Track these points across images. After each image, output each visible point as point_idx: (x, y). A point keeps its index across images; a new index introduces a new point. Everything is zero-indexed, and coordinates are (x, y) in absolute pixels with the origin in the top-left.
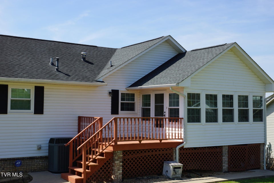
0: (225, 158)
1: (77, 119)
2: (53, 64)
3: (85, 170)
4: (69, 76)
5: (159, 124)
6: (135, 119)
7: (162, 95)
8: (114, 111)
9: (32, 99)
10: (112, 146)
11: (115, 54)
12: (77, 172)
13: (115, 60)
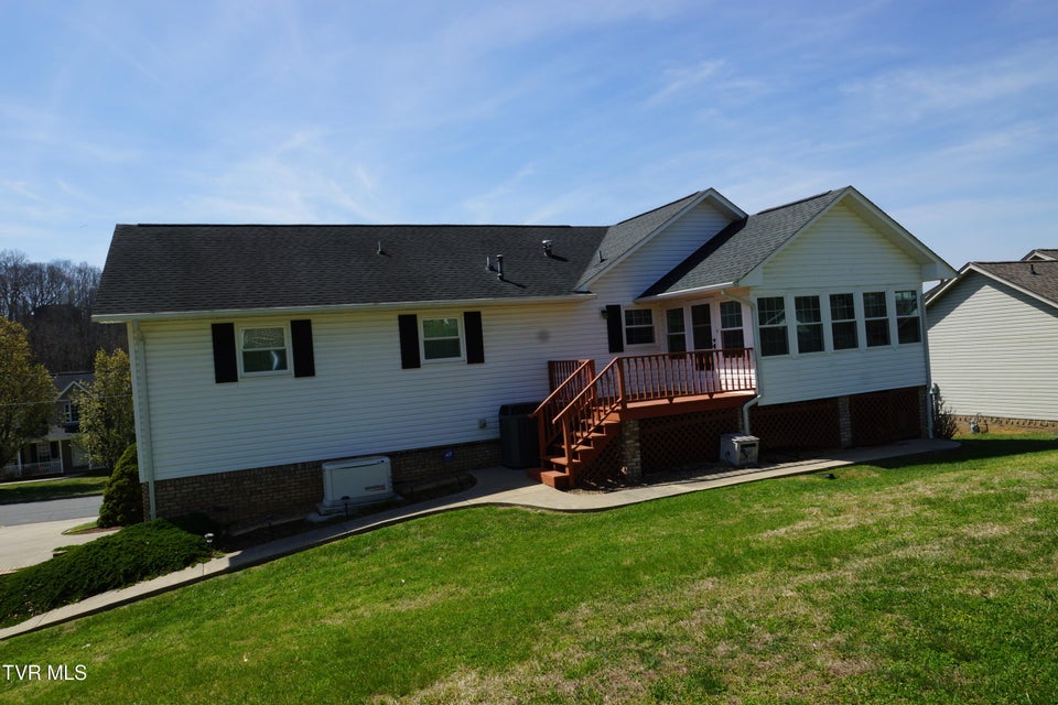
0: (845, 420)
1: (547, 366)
2: (492, 268)
3: (570, 460)
4: (524, 287)
5: (705, 363)
6: (657, 357)
7: (707, 307)
8: (615, 346)
9: (462, 336)
10: (617, 411)
11: (607, 236)
12: (557, 464)
13: (607, 248)
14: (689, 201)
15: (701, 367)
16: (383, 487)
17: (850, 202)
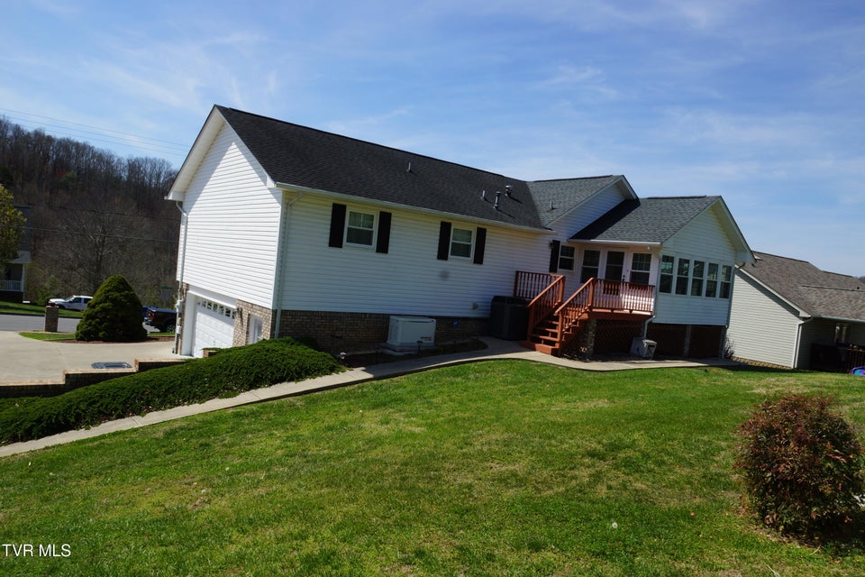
0: (688, 340)
3: (561, 339)
4: (513, 218)
7: (621, 254)
9: (473, 243)
10: (587, 312)
15: (606, 291)
16: (430, 339)
17: (717, 207)
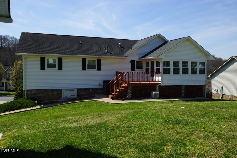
0: (183, 91)
1: (116, 73)
2: (106, 49)
3: (115, 93)
4: (112, 54)
5: (152, 75)
6: (143, 72)
7: (153, 62)
8: (133, 69)
9: (96, 64)
10: (127, 84)
11: (137, 43)
12: (112, 94)
13: (135, 47)
14: (154, 36)
16: (75, 96)
17: (189, 40)
